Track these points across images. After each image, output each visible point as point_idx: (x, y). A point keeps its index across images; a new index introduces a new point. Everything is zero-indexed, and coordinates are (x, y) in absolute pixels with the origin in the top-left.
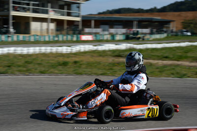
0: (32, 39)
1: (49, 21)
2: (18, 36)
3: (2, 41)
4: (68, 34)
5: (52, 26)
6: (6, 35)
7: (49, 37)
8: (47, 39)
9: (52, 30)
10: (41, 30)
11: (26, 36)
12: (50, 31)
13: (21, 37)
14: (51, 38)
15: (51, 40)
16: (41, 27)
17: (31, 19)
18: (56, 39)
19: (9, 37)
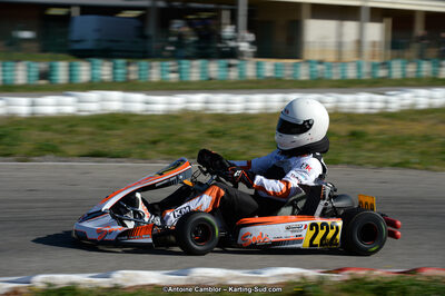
0: (304, 73)
1: (365, 15)
2: (258, 64)
3: (211, 79)
4: (422, 57)
5: (375, 32)
6: (224, 62)
7: (359, 67)
8: (351, 73)
9: (374, 44)
10: (340, 45)
11: (284, 65)
12: (367, 49)
13: (269, 67)
14: (366, 69)
15: (365, 77)
16: (340, 34)
17: (306, 11)
18: (382, 73)
19: (230, 66)
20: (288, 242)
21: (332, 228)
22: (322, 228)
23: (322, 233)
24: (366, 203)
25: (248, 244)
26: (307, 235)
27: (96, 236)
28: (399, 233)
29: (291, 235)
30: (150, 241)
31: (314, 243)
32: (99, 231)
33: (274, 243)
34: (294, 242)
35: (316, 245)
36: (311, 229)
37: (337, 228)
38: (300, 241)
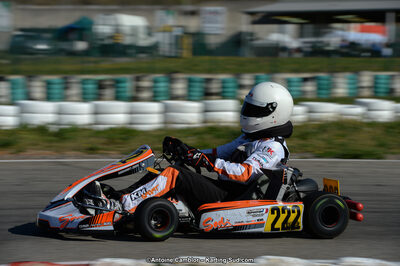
20: (250, 226)
21: (294, 212)
22: (284, 212)
23: (283, 217)
24: (331, 187)
25: (210, 229)
26: (268, 219)
27: (58, 225)
28: (361, 216)
29: (253, 220)
30: (111, 228)
31: (276, 226)
32: (61, 220)
33: (236, 228)
34: (255, 226)
35: (278, 229)
36: (273, 213)
37: (299, 212)
38: (262, 225)
